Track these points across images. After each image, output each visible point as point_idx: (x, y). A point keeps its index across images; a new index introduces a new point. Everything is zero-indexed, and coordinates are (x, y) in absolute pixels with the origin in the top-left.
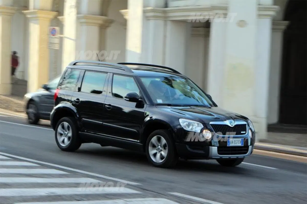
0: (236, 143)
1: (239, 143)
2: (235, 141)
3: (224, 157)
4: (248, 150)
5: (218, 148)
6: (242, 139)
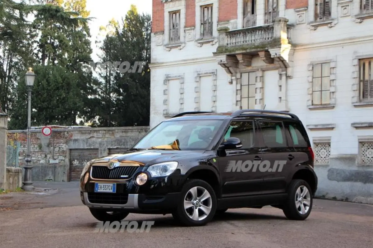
0: (105, 188)
1: (110, 189)
2: (104, 186)
3: (95, 205)
4: (127, 199)
5: (88, 194)
6: (113, 184)
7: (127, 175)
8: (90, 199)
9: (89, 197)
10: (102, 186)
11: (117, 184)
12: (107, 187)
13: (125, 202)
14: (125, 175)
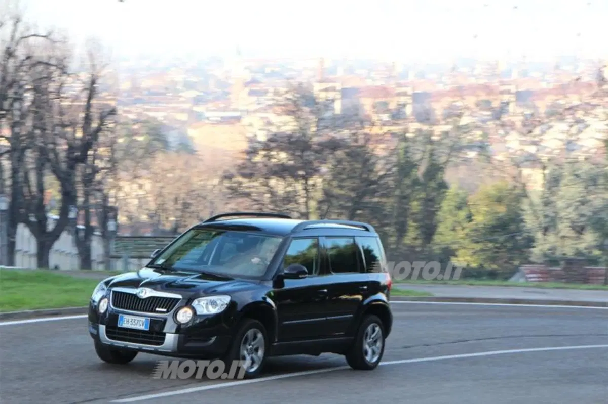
0: (134, 323)
1: (141, 325)
2: (132, 320)
3: (117, 343)
4: (163, 339)
5: (107, 328)
6: (146, 319)
7: (165, 308)
8: (108, 335)
9: (107, 332)
10: (130, 320)
11: (151, 320)
12: (136, 321)
13: (162, 344)
14: (162, 308)
